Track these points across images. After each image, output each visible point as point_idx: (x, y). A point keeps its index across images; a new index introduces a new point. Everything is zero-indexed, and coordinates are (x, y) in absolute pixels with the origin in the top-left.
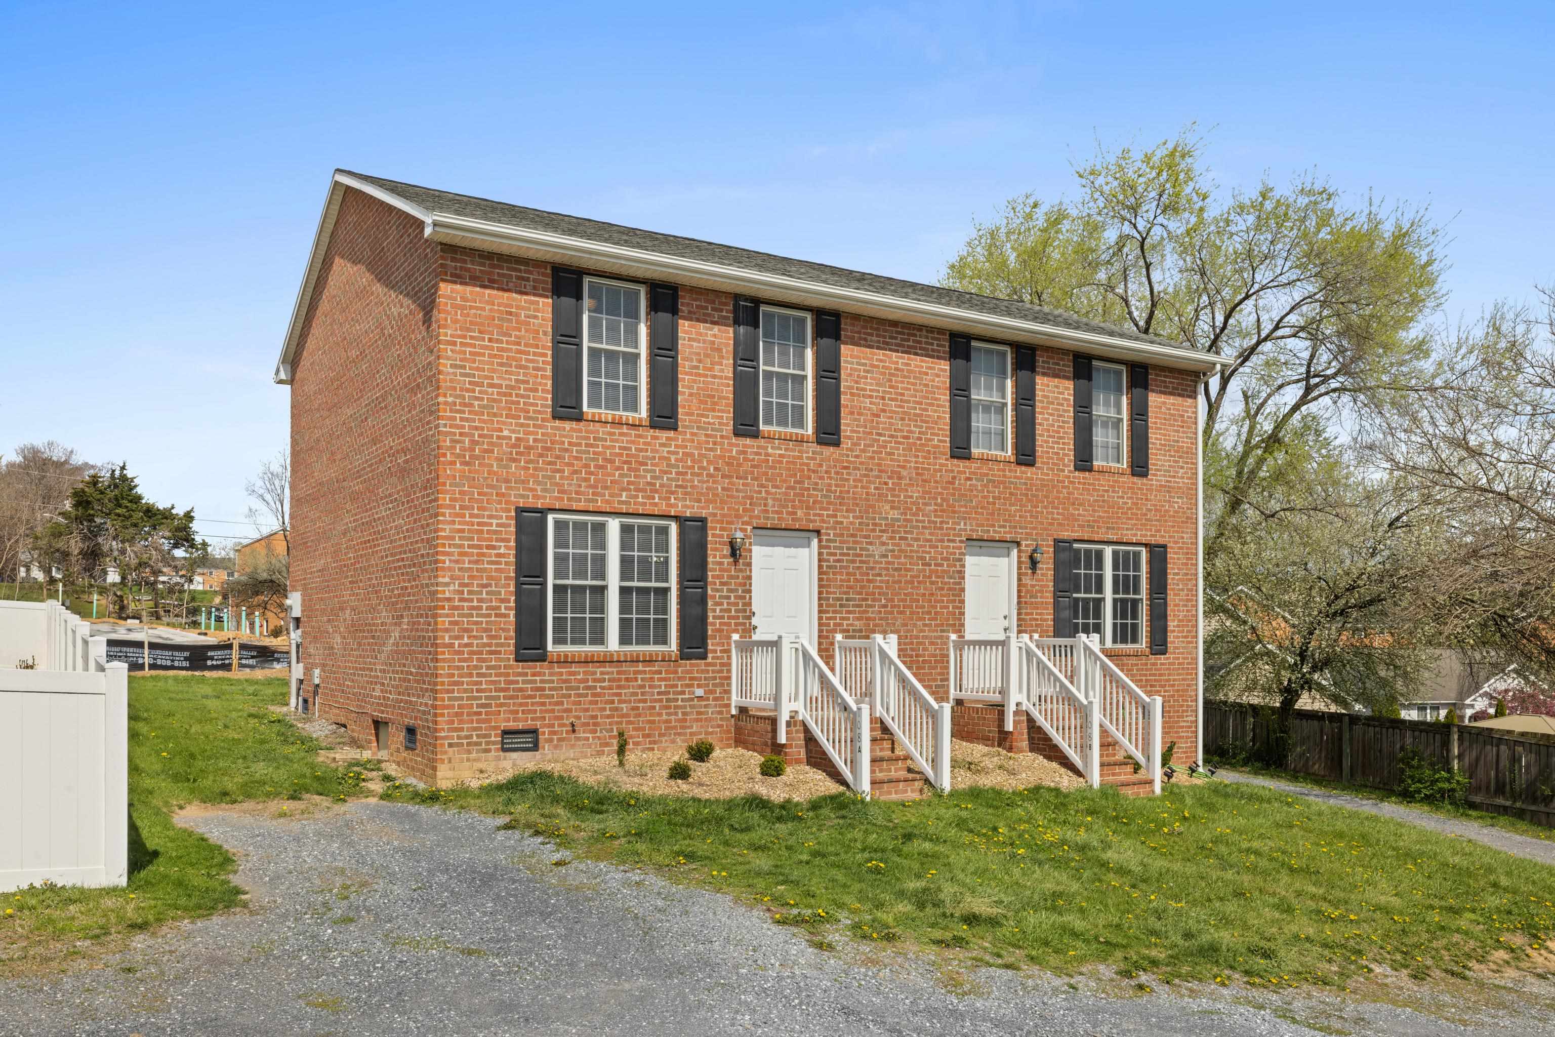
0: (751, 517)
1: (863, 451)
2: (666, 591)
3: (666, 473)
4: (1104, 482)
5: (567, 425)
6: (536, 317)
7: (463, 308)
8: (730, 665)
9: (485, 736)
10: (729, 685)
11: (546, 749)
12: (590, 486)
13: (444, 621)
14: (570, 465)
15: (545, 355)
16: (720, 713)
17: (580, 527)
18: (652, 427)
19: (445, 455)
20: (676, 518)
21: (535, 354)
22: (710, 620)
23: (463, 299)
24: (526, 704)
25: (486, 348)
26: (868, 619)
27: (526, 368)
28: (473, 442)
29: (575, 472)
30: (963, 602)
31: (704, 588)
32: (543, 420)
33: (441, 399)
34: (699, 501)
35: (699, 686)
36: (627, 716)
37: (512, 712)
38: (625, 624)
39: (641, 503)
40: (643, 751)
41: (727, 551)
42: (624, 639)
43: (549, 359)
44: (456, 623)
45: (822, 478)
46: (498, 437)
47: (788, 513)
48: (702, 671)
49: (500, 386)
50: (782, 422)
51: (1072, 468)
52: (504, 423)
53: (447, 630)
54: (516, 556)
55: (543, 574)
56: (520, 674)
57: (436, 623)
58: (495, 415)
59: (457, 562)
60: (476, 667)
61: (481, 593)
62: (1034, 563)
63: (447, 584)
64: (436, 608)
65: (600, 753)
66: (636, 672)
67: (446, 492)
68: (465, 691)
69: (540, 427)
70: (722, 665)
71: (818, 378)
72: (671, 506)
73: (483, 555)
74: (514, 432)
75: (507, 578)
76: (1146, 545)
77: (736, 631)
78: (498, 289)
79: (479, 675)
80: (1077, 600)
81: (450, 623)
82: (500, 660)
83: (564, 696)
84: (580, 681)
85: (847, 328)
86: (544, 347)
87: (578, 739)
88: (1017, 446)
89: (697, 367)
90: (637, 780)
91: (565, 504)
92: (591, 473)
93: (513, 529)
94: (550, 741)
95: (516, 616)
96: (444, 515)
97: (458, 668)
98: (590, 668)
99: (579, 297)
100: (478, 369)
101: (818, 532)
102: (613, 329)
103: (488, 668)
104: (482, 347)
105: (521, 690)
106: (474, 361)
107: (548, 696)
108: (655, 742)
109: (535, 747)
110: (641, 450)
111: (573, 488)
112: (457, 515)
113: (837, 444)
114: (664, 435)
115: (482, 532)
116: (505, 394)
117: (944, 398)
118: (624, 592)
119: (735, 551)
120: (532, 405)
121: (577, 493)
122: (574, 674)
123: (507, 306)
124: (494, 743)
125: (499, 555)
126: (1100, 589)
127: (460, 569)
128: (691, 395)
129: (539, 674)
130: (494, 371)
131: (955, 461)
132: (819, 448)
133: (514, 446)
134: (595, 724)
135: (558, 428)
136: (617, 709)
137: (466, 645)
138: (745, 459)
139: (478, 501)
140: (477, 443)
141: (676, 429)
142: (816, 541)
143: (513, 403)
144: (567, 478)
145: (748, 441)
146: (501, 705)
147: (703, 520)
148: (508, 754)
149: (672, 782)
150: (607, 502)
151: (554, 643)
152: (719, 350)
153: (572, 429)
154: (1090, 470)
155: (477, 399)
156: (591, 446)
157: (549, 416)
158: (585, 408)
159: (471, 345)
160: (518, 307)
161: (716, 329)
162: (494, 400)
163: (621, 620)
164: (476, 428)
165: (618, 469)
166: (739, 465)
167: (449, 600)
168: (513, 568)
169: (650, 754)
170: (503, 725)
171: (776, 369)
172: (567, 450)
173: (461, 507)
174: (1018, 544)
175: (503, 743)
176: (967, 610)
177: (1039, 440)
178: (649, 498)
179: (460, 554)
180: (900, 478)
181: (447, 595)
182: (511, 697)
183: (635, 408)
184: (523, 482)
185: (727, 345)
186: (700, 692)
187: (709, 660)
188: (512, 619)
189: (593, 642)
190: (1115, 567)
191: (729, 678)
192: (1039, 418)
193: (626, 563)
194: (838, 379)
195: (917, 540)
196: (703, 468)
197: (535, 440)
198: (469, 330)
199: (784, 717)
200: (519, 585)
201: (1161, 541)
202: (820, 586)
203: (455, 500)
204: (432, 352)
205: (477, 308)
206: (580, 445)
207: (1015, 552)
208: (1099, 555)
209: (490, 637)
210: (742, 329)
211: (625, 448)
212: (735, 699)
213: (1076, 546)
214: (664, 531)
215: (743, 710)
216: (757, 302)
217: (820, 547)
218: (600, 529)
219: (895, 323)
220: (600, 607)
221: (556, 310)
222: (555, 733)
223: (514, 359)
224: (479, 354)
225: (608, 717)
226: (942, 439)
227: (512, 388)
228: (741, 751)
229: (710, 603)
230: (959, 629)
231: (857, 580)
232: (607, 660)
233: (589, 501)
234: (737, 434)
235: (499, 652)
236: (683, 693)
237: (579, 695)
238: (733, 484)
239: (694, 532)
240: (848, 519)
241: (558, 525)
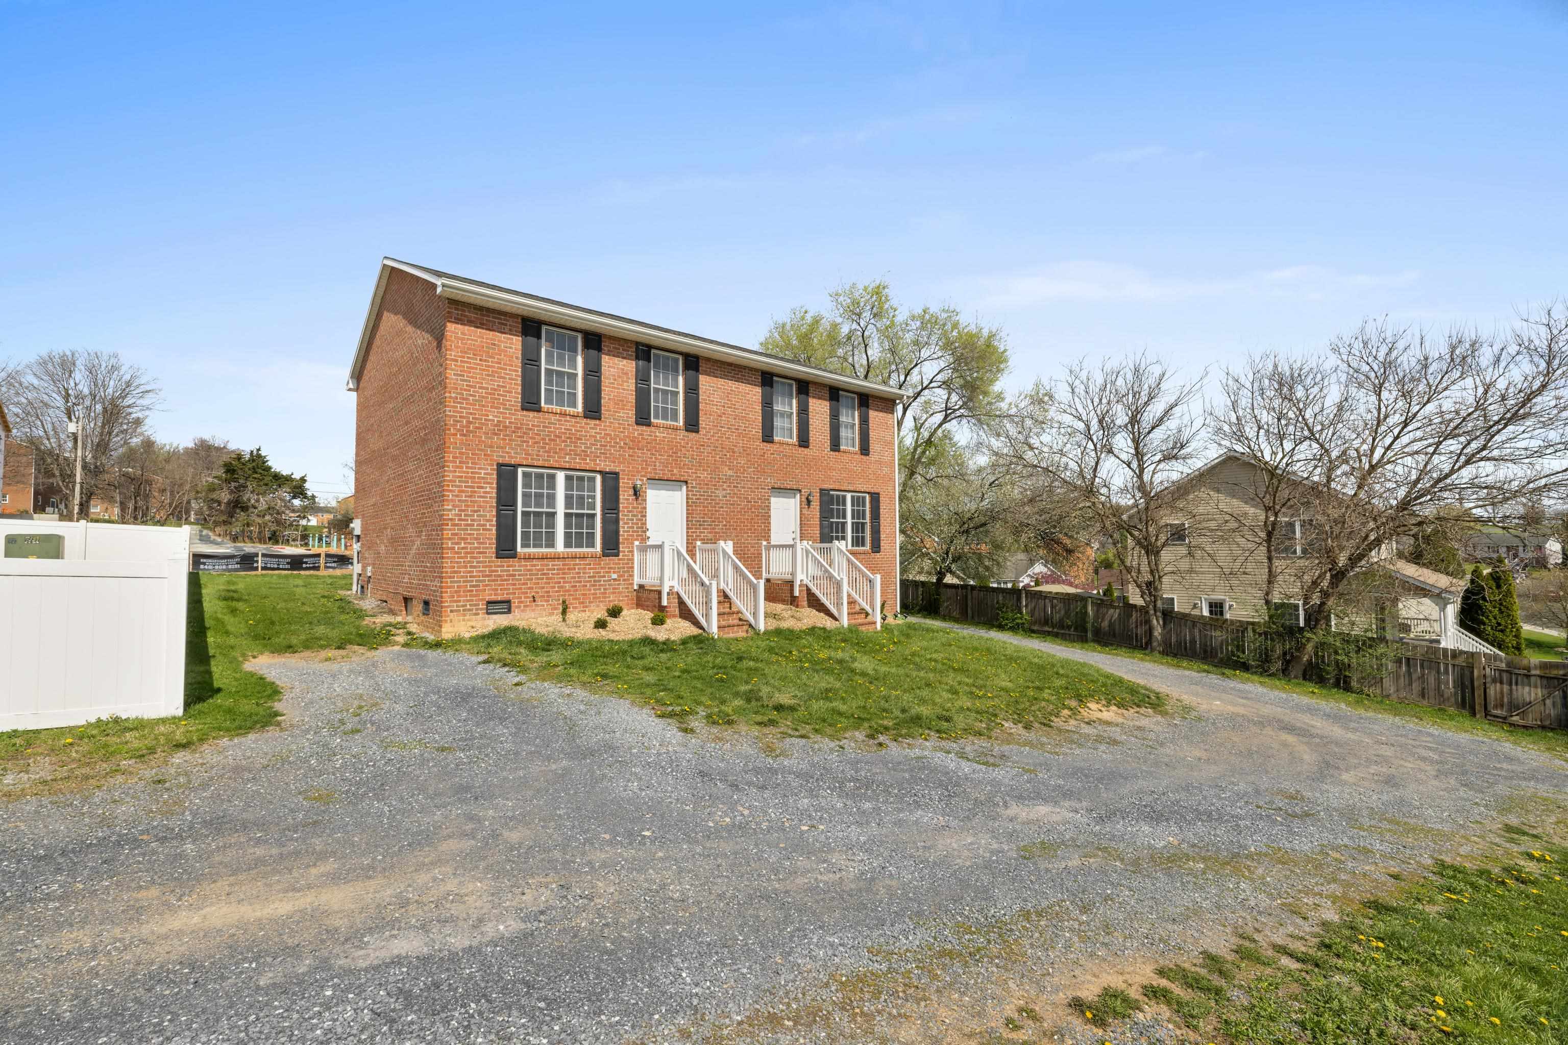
0: (646, 473)
1: (713, 436)
2: (593, 516)
3: (594, 445)
4: (846, 458)
5: (531, 414)
6: (511, 348)
7: (463, 339)
8: (633, 560)
9: (475, 605)
10: (633, 571)
11: (516, 613)
12: (546, 452)
13: (448, 533)
14: (531, 438)
15: (517, 371)
16: (627, 588)
17: (540, 476)
18: (585, 417)
19: (449, 429)
20: (600, 472)
21: (510, 370)
22: (621, 533)
23: (463, 333)
24: (503, 585)
25: (478, 364)
26: (716, 533)
27: (505, 378)
28: (469, 422)
29: (536, 443)
30: (769, 523)
31: (618, 514)
32: (515, 410)
33: (447, 395)
34: (614, 462)
35: (614, 572)
36: (568, 591)
37: (493, 590)
38: (568, 536)
39: (578, 462)
40: (579, 612)
41: (631, 492)
42: (568, 544)
43: (520, 374)
44: (456, 534)
45: (688, 451)
46: (486, 420)
47: (669, 471)
48: (616, 564)
49: (487, 389)
50: (665, 417)
51: (829, 450)
52: (490, 411)
53: (449, 539)
54: (497, 493)
55: (514, 504)
56: (499, 566)
57: (442, 534)
58: (483, 406)
59: (457, 496)
60: (469, 562)
61: (473, 516)
62: (809, 502)
63: (450, 510)
64: (443, 525)
65: (551, 614)
66: (574, 565)
67: (451, 452)
68: (462, 577)
69: (513, 414)
70: (628, 560)
71: (686, 393)
72: (597, 465)
73: (475, 492)
74: (496, 416)
75: (490, 507)
76: (868, 493)
77: (637, 540)
78: (487, 329)
79: (471, 567)
80: (832, 522)
81: (452, 534)
82: (486, 557)
83: (528, 579)
84: (539, 570)
85: (703, 366)
86: (516, 366)
87: (537, 605)
88: (799, 436)
89: (613, 383)
90: (573, 630)
91: (530, 462)
92: (547, 444)
93: (495, 476)
94: (519, 607)
95: (497, 530)
96: (448, 466)
97: (457, 562)
98: (545, 562)
99: (539, 337)
100: (472, 377)
101: (686, 482)
102: (561, 358)
103: (478, 562)
104: (475, 364)
105: (500, 576)
106: (470, 372)
107: (517, 580)
108: (586, 607)
109: (509, 611)
110: (578, 431)
111: (535, 452)
112: (458, 467)
113: (697, 431)
114: (593, 422)
115: (474, 477)
116: (490, 394)
117: (759, 408)
118: (568, 516)
119: (637, 493)
120: (508, 401)
121: (537, 455)
122: (535, 565)
123: (492, 340)
124: (481, 609)
125: (486, 492)
126: (844, 517)
127: (459, 501)
128: (609, 399)
129: (511, 566)
130: (484, 379)
131: (765, 444)
132: (686, 434)
133: (496, 426)
134: (548, 596)
135: (525, 416)
136: (562, 587)
137: (463, 548)
138: (643, 438)
139: (471, 458)
140: (471, 423)
141: (600, 419)
142: (685, 487)
143: (496, 399)
144: (531, 446)
145: (644, 428)
146: (487, 585)
147: (617, 474)
148: (490, 616)
149: (596, 630)
150: (556, 461)
151: (522, 547)
152: (626, 374)
153: (534, 417)
154: (839, 451)
155: (471, 395)
156: (547, 427)
157: (519, 408)
158: (543, 404)
159: (467, 362)
160: (499, 341)
161: (625, 361)
162: (483, 397)
163: (565, 533)
164: (471, 414)
165: (564, 441)
166: (639, 442)
167: (451, 520)
168: (495, 500)
169: (583, 614)
170: (487, 598)
171: (661, 387)
172: (531, 429)
173: (460, 462)
174: (800, 491)
175: (487, 609)
176: (772, 528)
177: (811, 434)
178: (583, 459)
179: (459, 491)
180: (734, 452)
181: (450, 517)
182: (494, 581)
183: (574, 405)
184: (502, 448)
185: (632, 371)
186: (614, 576)
187: (621, 557)
188: (494, 532)
189: (547, 546)
190: (853, 505)
191: (633, 567)
192: (811, 422)
193: (569, 499)
194: (698, 394)
195: (744, 488)
196: (617, 443)
197: (510, 423)
198: (466, 353)
199: (666, 590)
200: (499, 511)
201: (876, 491)
202: (687, 514)
203: (457, 458)
204: (441, 365)
205: (472, 340)
206: (539, 426)
207: (798, 496)
208: (844, 497)
209: (479, 543)
210: (640, 362)
211: (568, 430)
212: (637, 580)
213: (831, 493)
214: (593, 480)
215: (641, 587)
216: (650, 347)
217: (687, 491)
218: (552, 477)
219: (730, 364)
220: (551, 524)
221: (524, 345)
222: (521, 602)
223: (496, 372)
224: (473, 368)
225: (557, 592)
226: (756, 430)
227: (495, 390)
228: (640, 611)
229: (621, 523)
230: (768, 539)
231: (709, 510)
232: (556, 557)
233: (545, 460)
234: (637, 423)
235: (485, 553)
236: (604, 577)
237: (538, 579)
238: (635, 453)
239: (611, 481)
240: (704, 475)
241: (525, 475)
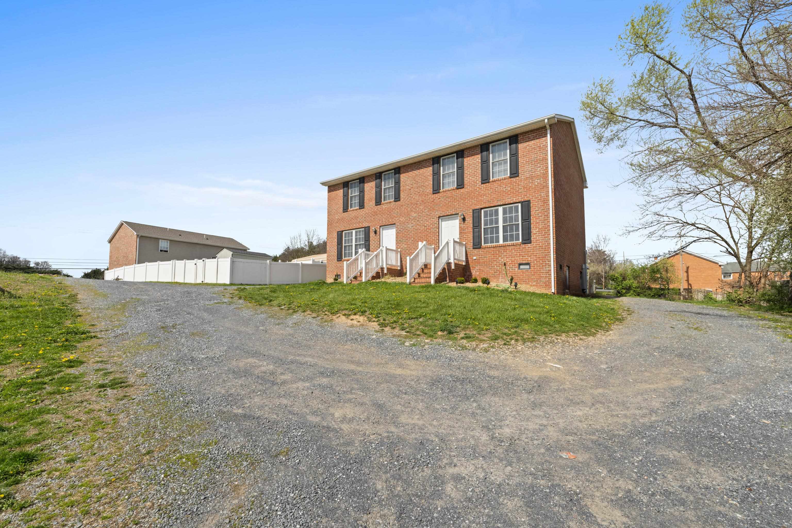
0: (379, 224)
2: (363, 244)
3: (362, 218)
4: (495, 185)
5: (346, 213)
6: (340, 194)
9: (333, 276)
12: (349, 224)
14: (345, 221)
15: (342, 201)
17: (349, 233)
20: (364, 228)
21: (340, 201)
22: (371, 249)
26: (408, 244)
27: (339, 204)
29: (347, 222)
30: (438, 236)
31: (369, 242)
34: (368, 222)
37: (337, 271)
38: (355, 252)
44: (329, 255)
45: (396, 210)
46: (335, 219)
47: (388, 221)
49: (336, 209)
50: (389, 199)
51: (480, 184)
54: (337, 241)
55: (342, 244)
56: (338, 264)
58: (335, 215)
60: (332, 263)
61: (332, 249)
62: (464, 219)
63: (328, 248)
68: (330, 267)
69: (341, 215)
71: (395, 185)
72: (363, 225)
73: (332, 242)
74: (338, 217)
76: (520, 202)
78: (335, 191)
85: (402, 170)
86: (342, 199)
88: (458, 184)
93: (337, 236)
97: (329, 263)
99: (348, 186)
101: (395, 224)
102: (355, 191)
105: (338, 267)
107: (342, 268)
111: (346, 226)
113: (399, 200)
114: (361, 210)
117: (431, 178)
118: (356, 245)
119: (375, 232)
125: (335, 241)
129: (341, 263)
131: (435, 195)
135: (344, 214)
137: (330, 259)
141: (364, 208)
142: (395, 226)
143: (338, 212)
144: (346, 224)
145: (379, 206)
147: (369, 227)
150: (352, 227)
151: (344, 257)
152: (372, 187)
154: (489, 182)
155: (333, 213)
157: (343, 212)
158: (349, 209)
160: (338, 193)
161: (373, 183)
162: (335, 212)
165: (354, 220)
166: (377, 212)
167: (328, 251)
168: (336, 243)
170: (335, 274)
171: (386, 187)
172: (345, 218)
174: (459, 214)
177: (466, 179)
178: (359, 224)
179: (329, 242)
180: (417, 204)
182: (336, 268)
184: (339, 226)
185: (374, 185)
188: (337, 253)
189: (351, 256)
190: (503, 214)
192: (466, 172)
193: (356, 239)
194: (399, 184)
195: (422, 220)
196: (369, 215)
197: (341, 218)
198: (331, 200)
200: (337, 246)
201: (528, 199)
202: (396, 238)
203: (329, 232)
205: (332, 196)
206: (348, 216)
208: (496, 210)
209: (334, 257)
210: (378, 181)
211: (355, 215)
213: (484, 210)
214: (363, 231)
216: (381, 173)
217: (396, 228)
218: (352, 233)
220: (351, 249)
221: (344, 191)
223: (337, 203)
229: (370, 245)
231: (405, 234)
233: (349, 227)
234: (376, 205)
235: (335, 260)
238: (375, 217)
239: (367, 230)
240: (402, 219)
241: (345, 234)
